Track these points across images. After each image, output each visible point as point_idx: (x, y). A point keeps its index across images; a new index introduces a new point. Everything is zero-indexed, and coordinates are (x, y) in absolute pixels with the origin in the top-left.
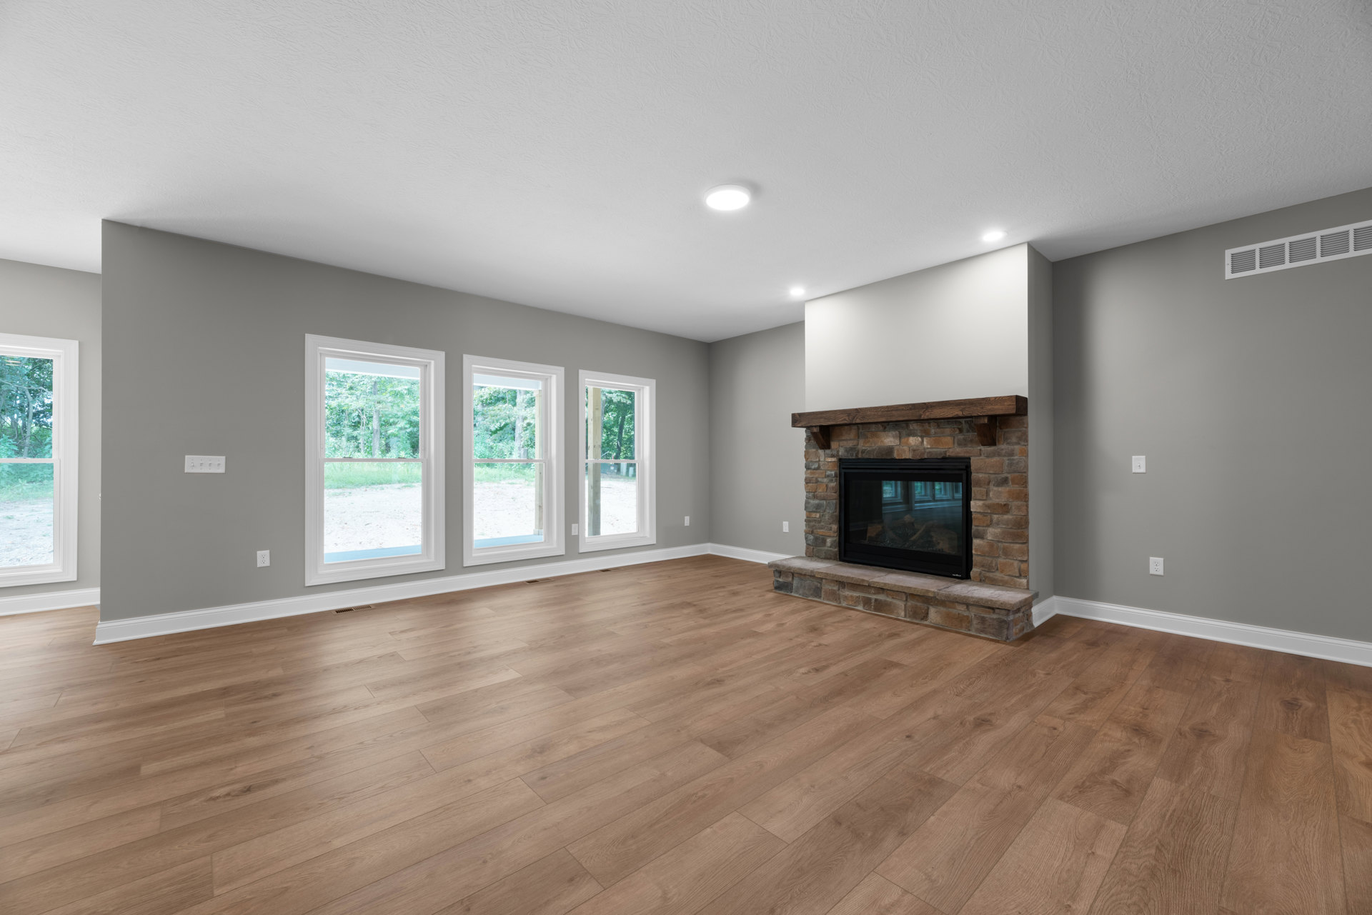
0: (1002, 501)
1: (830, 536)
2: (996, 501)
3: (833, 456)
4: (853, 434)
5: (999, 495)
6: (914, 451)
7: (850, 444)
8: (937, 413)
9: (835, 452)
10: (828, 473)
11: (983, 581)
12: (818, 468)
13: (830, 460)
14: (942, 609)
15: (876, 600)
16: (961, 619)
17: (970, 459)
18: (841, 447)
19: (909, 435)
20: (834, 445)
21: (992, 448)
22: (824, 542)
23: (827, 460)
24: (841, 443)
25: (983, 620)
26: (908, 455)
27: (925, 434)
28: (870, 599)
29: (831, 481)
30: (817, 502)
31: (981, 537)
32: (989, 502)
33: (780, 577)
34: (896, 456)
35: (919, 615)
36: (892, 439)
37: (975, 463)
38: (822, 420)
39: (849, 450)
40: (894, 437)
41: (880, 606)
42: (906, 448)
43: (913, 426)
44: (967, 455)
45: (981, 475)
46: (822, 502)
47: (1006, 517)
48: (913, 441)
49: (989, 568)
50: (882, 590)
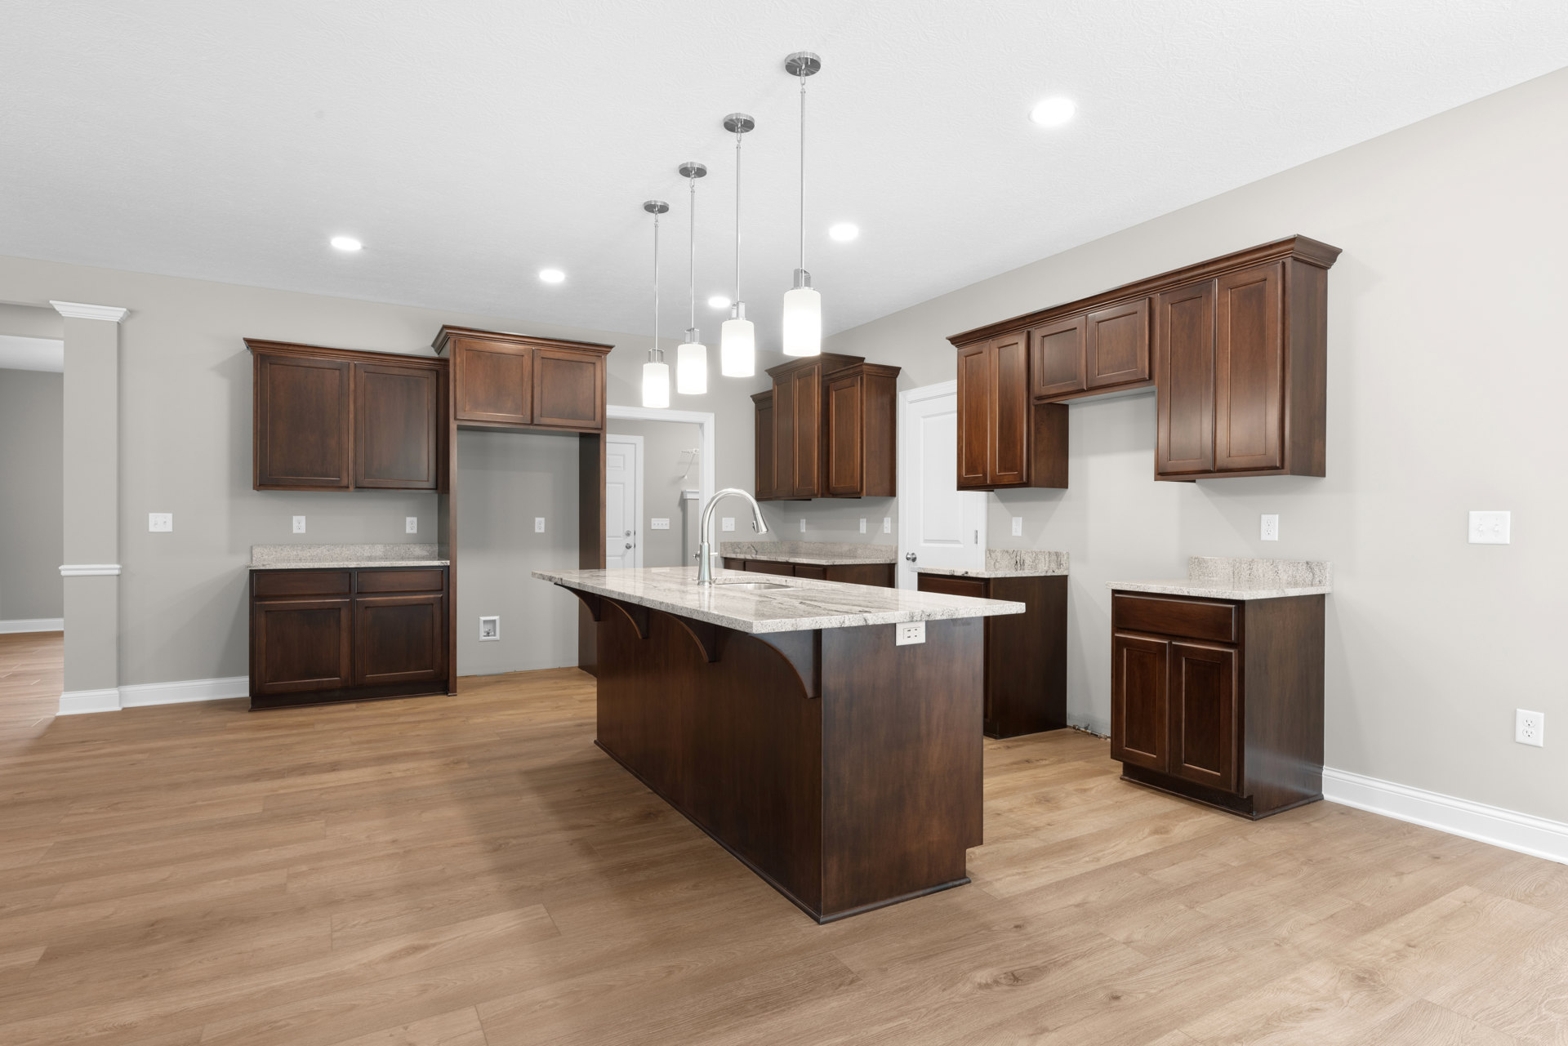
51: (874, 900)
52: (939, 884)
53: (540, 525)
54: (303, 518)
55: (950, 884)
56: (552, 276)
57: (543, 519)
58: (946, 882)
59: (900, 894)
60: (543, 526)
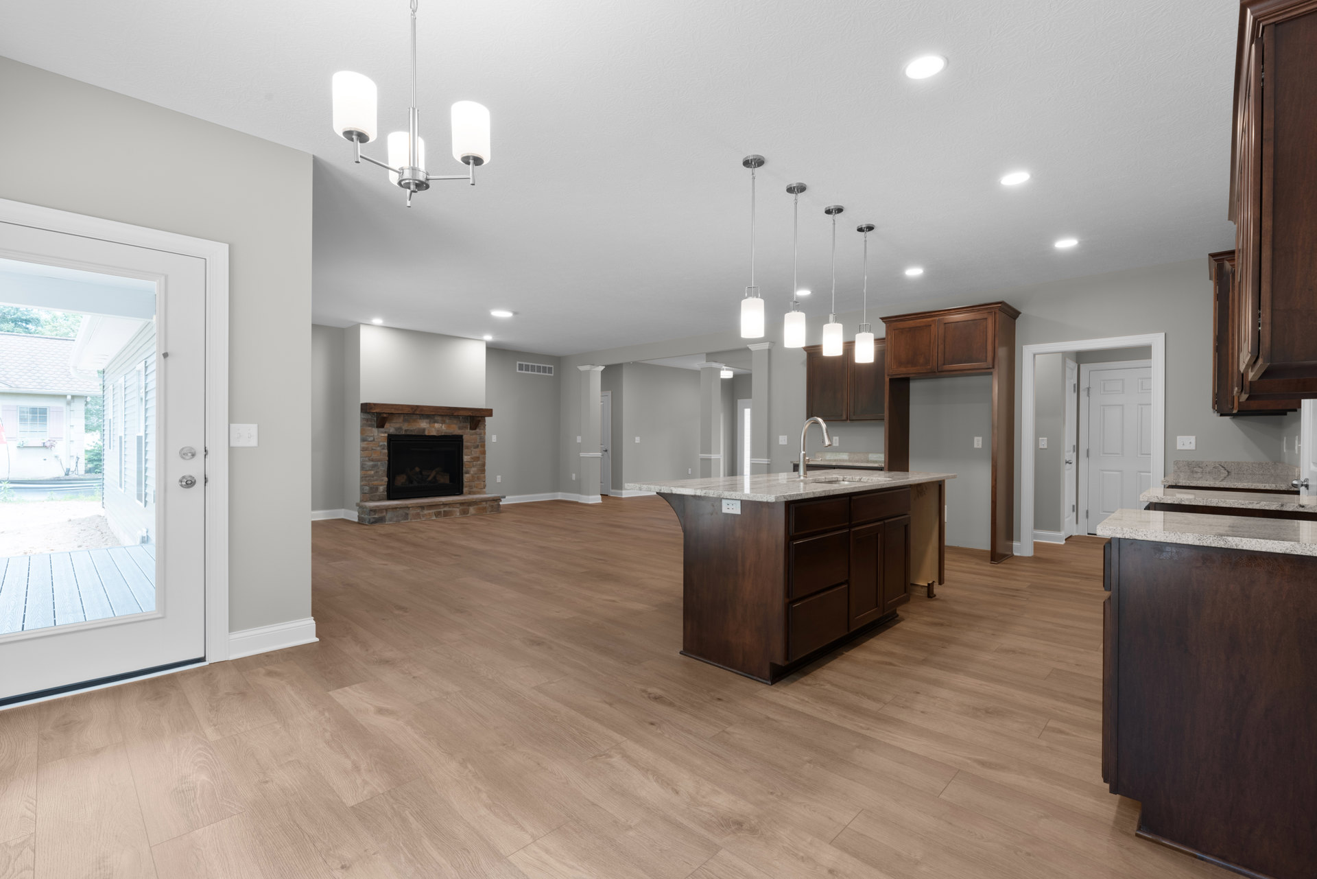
0: (477, 455)
1: (381, 485)
2: (475, 455)
3: (385, 433)
4: (401, 419)
5: (476, 452)
6: (438, 431)
7: (398, 425)
8: (462, 413)
9: (387, 430)
10: (381, 443)
11: (470, 493)
12: (374, 440)
13: (383, 435)
14: (475, 506)
15: (444, 511)
16: (484, 509)
17: (462, 436)
18: (391, 428)
19: (435, 422)
20: (387, 425)
21: (474, 431)
22: (377, 489)
23: (380, 436)
24: (392, 424)
25: (492, 506)
26: (434, 433)
27: (443, 422)
28: (440, 512)
29: (383, 449)
30: (371, 463)
31: (467, 473)
32: (472, 456)
33: (375, 515)
34: (427, 433)
35: (464, 512)
36: (425, 424)
37: (465, 437)
38: (393, 410)
39: (397, 429)
40: (426, 423)
41: (446, 514)
42: (433, 429)
43: (438, 418)
44: (461, 434)
45: (469, 444)
46: (376, 463)
47: (479, 462)
48: (437, 425)
49: (471, 487)
50: (445, 504)
51: (710, 659)
52: (749, 674)
53: (978, 442)
54: (837, 438)
55: (755, 678)
56: (914, 272)
57: (980, 438)
58: (754, 676)
59: (724, 664)
60: (980, 443)
